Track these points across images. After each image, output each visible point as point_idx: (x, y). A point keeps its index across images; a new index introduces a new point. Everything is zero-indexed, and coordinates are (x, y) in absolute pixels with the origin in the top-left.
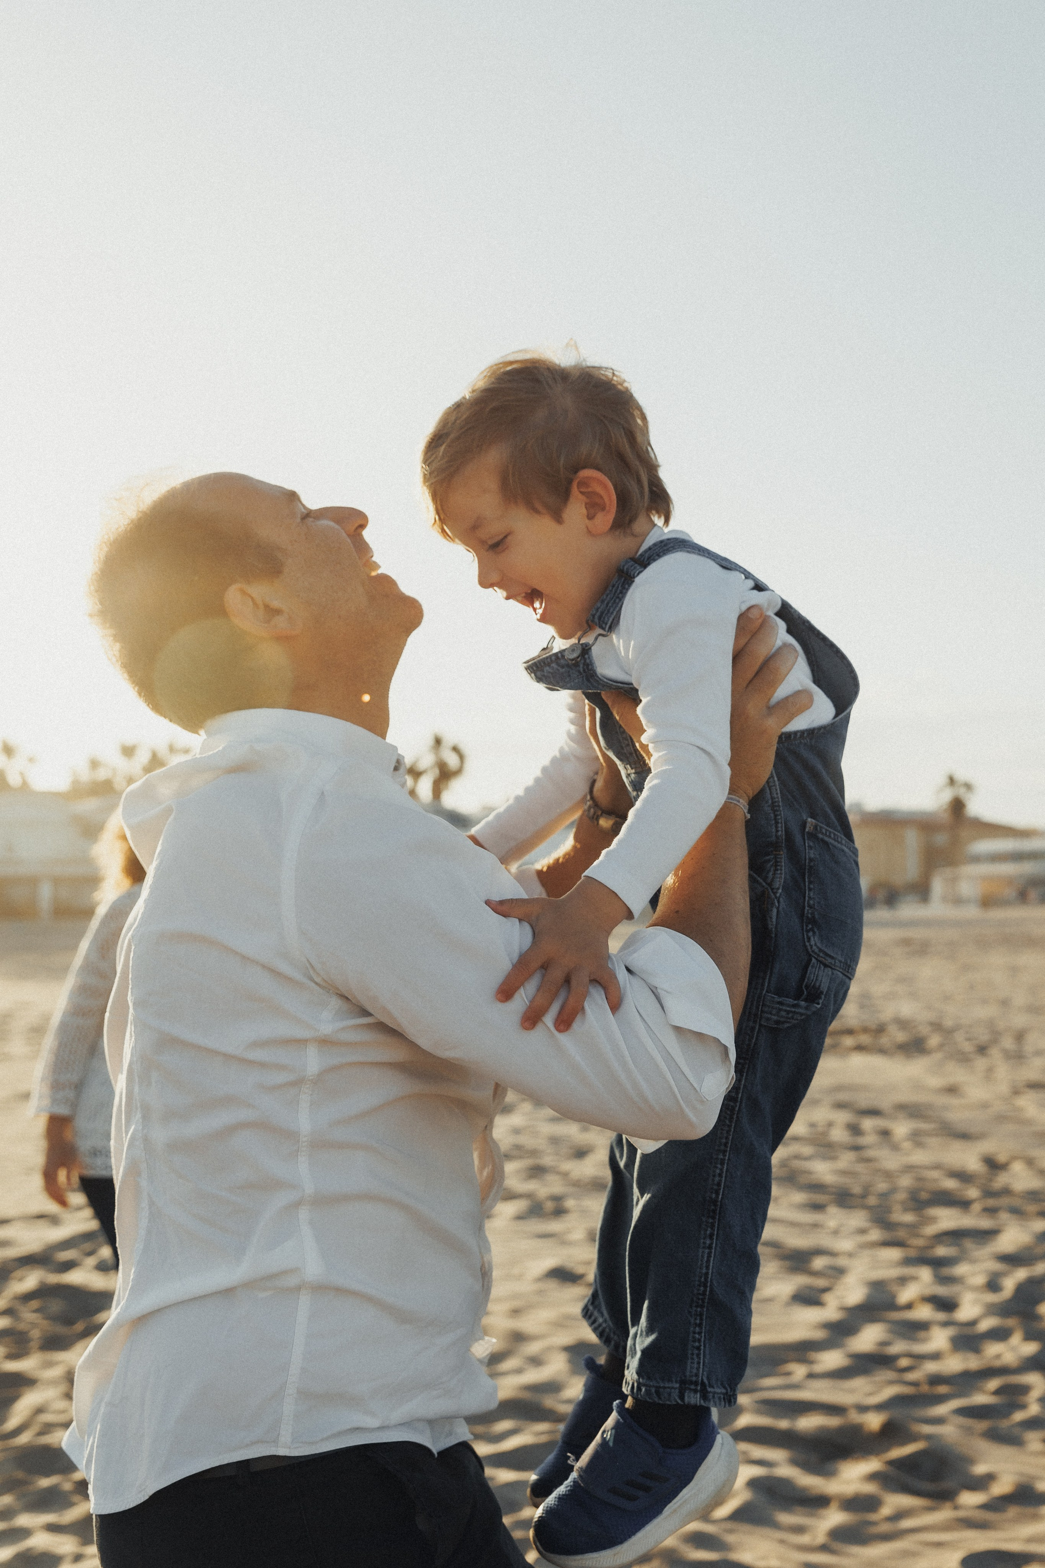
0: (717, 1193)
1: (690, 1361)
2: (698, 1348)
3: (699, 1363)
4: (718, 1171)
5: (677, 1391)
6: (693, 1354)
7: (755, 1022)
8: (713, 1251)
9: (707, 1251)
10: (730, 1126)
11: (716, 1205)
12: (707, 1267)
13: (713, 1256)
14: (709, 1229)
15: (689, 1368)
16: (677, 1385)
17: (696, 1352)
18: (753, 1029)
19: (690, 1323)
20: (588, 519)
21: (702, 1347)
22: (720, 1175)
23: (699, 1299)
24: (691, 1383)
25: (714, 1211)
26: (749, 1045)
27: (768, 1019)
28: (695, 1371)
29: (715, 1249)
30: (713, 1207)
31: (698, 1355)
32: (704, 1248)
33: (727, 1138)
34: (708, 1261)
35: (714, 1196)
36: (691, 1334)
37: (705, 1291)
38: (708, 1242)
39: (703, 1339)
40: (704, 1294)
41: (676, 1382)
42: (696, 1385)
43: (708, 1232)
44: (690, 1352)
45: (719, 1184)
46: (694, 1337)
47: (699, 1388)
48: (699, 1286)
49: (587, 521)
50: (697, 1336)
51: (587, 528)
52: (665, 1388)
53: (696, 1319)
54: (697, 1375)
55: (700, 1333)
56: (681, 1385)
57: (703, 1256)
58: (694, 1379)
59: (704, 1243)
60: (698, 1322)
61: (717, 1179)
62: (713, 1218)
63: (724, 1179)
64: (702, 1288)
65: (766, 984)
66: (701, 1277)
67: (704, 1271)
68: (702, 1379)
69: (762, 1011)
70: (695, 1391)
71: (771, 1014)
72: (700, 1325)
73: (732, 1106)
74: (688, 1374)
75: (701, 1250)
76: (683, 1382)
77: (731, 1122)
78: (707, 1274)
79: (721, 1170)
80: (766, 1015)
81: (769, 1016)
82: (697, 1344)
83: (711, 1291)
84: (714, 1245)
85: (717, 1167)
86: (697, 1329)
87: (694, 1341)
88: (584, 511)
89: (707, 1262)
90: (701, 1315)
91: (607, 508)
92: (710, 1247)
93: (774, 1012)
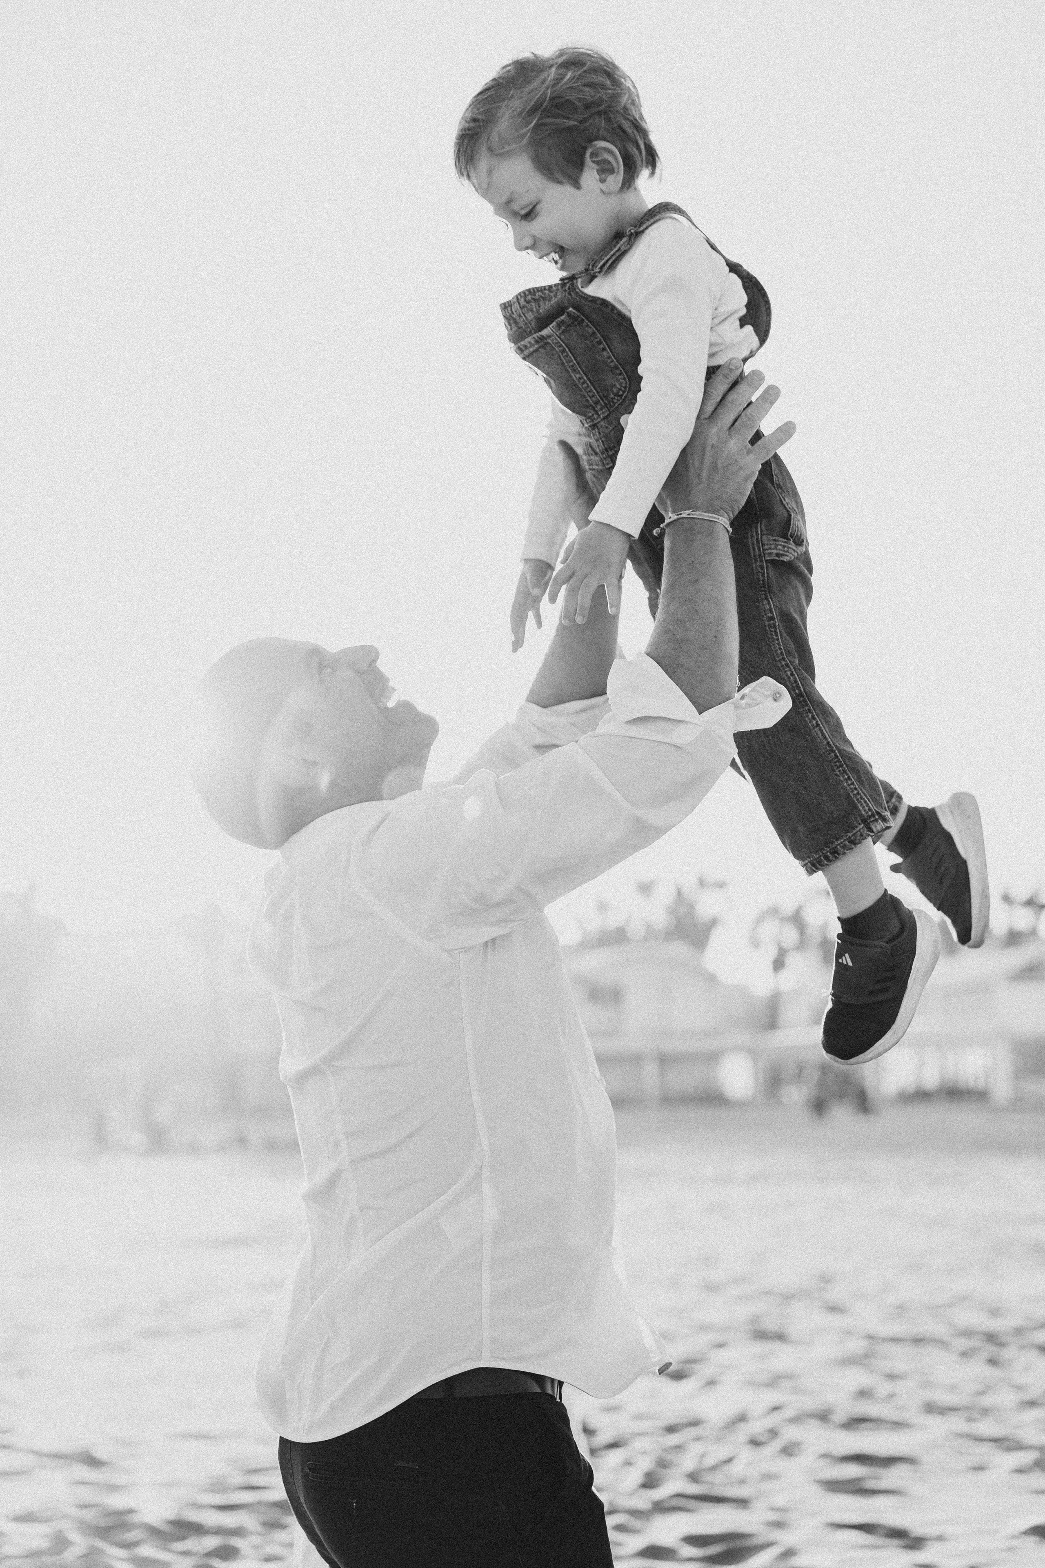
0: (799, 688)
1: (859, 804)
2: (858, 794)
3: (866, 802)
4: (789, 673)
5: (865, 829)
6: (858, 800)
7: (761, 561)
8: (821, 725)
9: (817, 729)
10: (778, 640)
11: (803, 696)
12: (825, 738)
13: (823, 728)
14: (809, 714)
15: (861, 808)
16: (863, 825)
17: (858, 797)
18: (762, 568)
19: (842, 781)
20: (602, 183)
21: (860, 792)
22: (792, 675)
23: (836, 762)
24: (870, 817)
25: (805, 701)
26: (763, 581)
27: (770, 554)
28: (867, 808)
29: (822, 723)
30: (802, 699)
31: (861, 798)
32: (814, 728)
33: (780, 649)
34: (823, 734)
35: (797, 691)
36: (848, 788)
37: (836, 755)
38: (814, 722)
39: (857, 787)
40: (836, 756)
41: (860, 824)
42: (873, 815)
43: (810, 716)
44: (855, 799)
45: (796, 681)
46: (851, 788)
47: (877, 817)
48: (830, 754)
49: (600, 185)
50: (852, 786)
51: (602, 190)
52: (854, 835)
53: (843, 777)
54: (870, 810)
55: (853, 784)
56: (864, 824)
57: (817, 734)
58: (870, 813)
59: (813, 725)
60: (846, 777)
61: (792, 678)
62: (807, 705)
63: (796, 675)
64: (832, 754)
65: (759, 530)
66: (826, 748)
67: (825, 743)
68: (875, 810)
69: (764, 550)
70: (876, 820)
71: (771, 549)
72: (849, 778)
73: (773, 624)
74: (864, 813)
75: (813, 731)
76: (864, 821)
77: (777, 636)
78: (828, 743)
79: (790, 670)
80: (767, 552)
81: (770, 551)
82: (856, 792)
83: (839, 751)
84: (819, 721)
85: (786, 671)
86: (849, 782)
87: (853, 791)
88: (598, 177)
89: (822, 736)
90: (845, 771)
91: (616, 171)
92: (818, 725)
93: (773, 546)
